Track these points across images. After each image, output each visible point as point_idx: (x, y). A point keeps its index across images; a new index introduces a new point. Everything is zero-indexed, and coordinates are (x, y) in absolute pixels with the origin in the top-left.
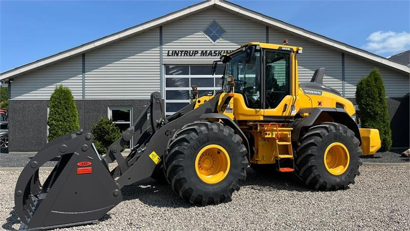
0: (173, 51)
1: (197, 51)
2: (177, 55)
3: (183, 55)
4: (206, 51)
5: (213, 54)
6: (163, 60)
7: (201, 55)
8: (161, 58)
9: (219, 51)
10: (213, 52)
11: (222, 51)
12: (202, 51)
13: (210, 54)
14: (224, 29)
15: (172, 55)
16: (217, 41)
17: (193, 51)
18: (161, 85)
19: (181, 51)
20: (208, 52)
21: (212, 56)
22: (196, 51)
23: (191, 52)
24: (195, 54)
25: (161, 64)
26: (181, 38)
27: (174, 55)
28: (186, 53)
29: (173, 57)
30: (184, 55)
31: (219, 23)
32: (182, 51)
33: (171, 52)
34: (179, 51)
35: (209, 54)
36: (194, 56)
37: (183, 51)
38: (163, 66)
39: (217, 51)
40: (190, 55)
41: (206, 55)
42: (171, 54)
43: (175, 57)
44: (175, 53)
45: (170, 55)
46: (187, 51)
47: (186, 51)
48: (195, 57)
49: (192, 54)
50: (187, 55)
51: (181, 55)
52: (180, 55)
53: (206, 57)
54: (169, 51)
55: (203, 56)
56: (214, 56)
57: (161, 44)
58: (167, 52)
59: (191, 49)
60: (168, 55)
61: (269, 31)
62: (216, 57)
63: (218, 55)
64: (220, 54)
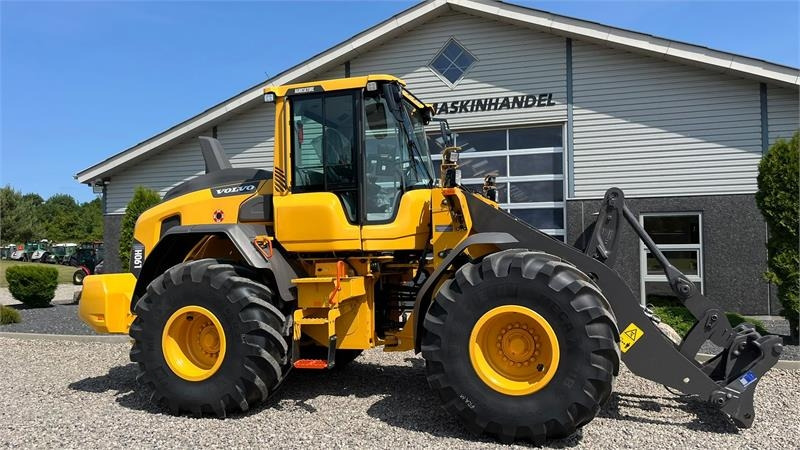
10: (449, 105)
14: (473, 53)
16: (457, 82)
31: (462, 43)
61: (573, 49)
62: (457, 115)
63: (461, 111)
64: (464, 107)
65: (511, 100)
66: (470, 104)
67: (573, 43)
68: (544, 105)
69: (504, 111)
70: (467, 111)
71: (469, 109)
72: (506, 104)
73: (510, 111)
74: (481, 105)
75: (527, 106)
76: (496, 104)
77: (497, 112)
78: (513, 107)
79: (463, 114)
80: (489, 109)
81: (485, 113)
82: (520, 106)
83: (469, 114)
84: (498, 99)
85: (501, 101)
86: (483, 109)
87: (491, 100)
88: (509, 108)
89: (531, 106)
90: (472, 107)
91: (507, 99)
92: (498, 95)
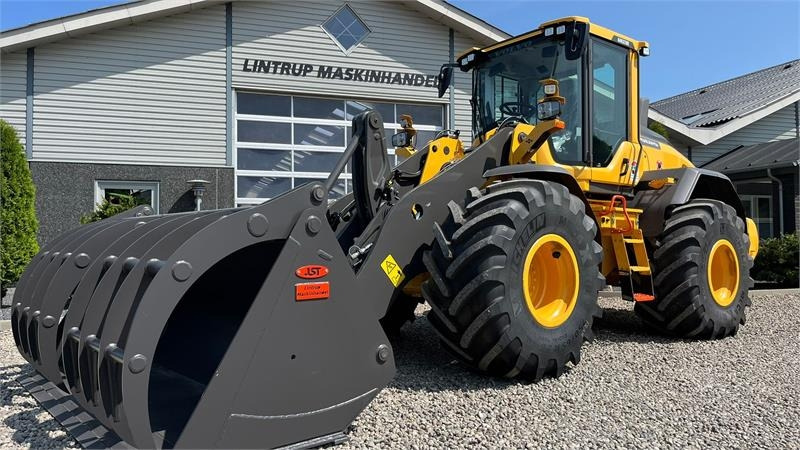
0: (256, 61)
1: (311, 67)
2: (266, 71)
3: (279, 71)
4: (330, 68)
5: (344, 76)
6: (234, 79)
7: (319, 76)
8: (229, 75)
9: (357, 70)
10: (344, 71)
11: (363, 71)
12: (322, 68)
13: (339, 74)
14: (368, 24)
15: (254, 71)
16: (353, 48)
17: (302, 65)
18: (228, 135)
19: (274, 63)
20: (334, 70)
21: (342, 78)
22: (307, 66)
23: (298, 67)
24: (306, 71)
25: (229, 88)
26: (275, 33)
27: (259, 71)
28: (287, 68)
29: (255, 74)
30: (282, 73)
31: (358, 12)
32: (276, 64)
33: (251, 63)
34: (269, 62)
35: (336, 75)
36: (304, 75)
37: (280, 63)
38: (233, 92)
39: (352, 70)
40: (295, 74)
41: (329, 77)
42: (252, 68)
43: (260, 75)
44: (262, 66)
45: (250, 70)
46: (289, 64)
47: (285, 64)
48: (305, 78)
49: (300, 70)
50: (288, 73)
51: (275, 72)
52: (271, 70)
53: (330, 81)
54: (247, 61)
55: (324, 77)
56: (346, 79)
57: (229, 42)
58: (243, 62)
59: (297, 59)
60: (245, 70)
61: (455, 39)
62: (351, 82)
63: (355, 79)
64: (358, 76)
65: (402, 76)
66: (364, 73)
67: (455, 34)
68: (430, 86)
69: (396, 86)
70: (361, 80)
71: (363, 78)
72: (397, 79)
73: (401, 87)
74: (375, 77)
75: (416, 85)
76: (389, 78)
77: (390, 86)
78: (404, 84)
79: (357, 83)
80: (383, 82)
81: (379, 85)
82: (410, 84)
83: (362, 83)
84: (390, 73)
85: (393, 75)
86: (377, 81)
87: (384, 73)
88: (400, 83)
89: (419, 85)
90: (367, 76)
91: (398, 74)
92: (391, 70)
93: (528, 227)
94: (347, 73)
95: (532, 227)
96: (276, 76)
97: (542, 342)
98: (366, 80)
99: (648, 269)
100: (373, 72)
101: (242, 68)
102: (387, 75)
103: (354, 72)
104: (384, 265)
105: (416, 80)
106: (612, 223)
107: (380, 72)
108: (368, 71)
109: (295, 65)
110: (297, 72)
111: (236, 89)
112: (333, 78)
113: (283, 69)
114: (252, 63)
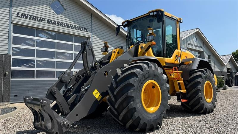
0: (22, 14)
1: (44, 19)
2: (26, 18)
3: (31, 19)
4: (51, 21)
5: (57, 24)
6: (12, 19)
7: (47, 23)
9: (61, 22)
10: (56, 22)
11: (63, 23)
12: (48, 20)
13: (54, 23)
14: (65, 7)
15: (21, 17)
16: (60, 15)
17: (41, 18)
18: (9, 41)
19: (30, 15)
20: (53, 21)
21: (55, 25)
22: (43, 18)
23: (39, 18)
24: (42, 21)
25: (10, 23)
27: (23, 18)
28: (35, 18)
30: (33, 20)
32: (31, 16)
34: (28, 15)
36: (42, 22)
37: (32, 16)
38: (12, 25)
39: (59, 22)
40: (38, 21)
41: (51, 24)
42: (20, 16)
44: (24, 16)
45: (19, 17)
46: (36, 17)
47: (34, 16)
48: (42, 23)
49: (40, 19)
50: (35, 20)
51: (30, 19)
52: (28, 18)
53: (51, 25)
54: (18, 13)
55: (49, 23)
56: (57, 25)
57: (11, 6)
58: (17, 13)
59: (39, 15)
60: (18, 16)
62: (59, 26)
63: (60, 26)
64: (61, 25)
65: (76, 27)
66: (64, 24)
67: (93, 15)
68: (85, 31)
69: (74, 30)
70: (62, 26)
71: (63, 26)
72: (75, 27)
73: (76, 30)
74: (68, 26)
75: (81, 30)
76: (72, 27)
77: (72, 29)
78: (77, 29)
79: (61, 27)
80: (70, 28)
81: (68, 29)
82: (79, 30)
83: (63, 27)
84: (72, 25)
85: (73, 26)
86: (68, 27)
87: (70, 25)
88: (76, 29)
90: (64, 25)
91: (75, 26)
92: (72, 24)
93: (143, 77)
94: (57, 23)
95: (144, 77)
96: (30, 20)
97: (148, 118)
98: (64, 26)
99: (185, 91)
100: (67, 24)
101: (16, 15)
102: (71, 25)
103: (60, 23)
104: (94, 93)
105: (81, 29)
106: (173, 76)
107: (69, 24)
108: (65, 23)
109: (38, 17)
110: (39, 20)
111: (13, 23)
112: (53, 24)
113: (33, 18)
114: (21, 14)
